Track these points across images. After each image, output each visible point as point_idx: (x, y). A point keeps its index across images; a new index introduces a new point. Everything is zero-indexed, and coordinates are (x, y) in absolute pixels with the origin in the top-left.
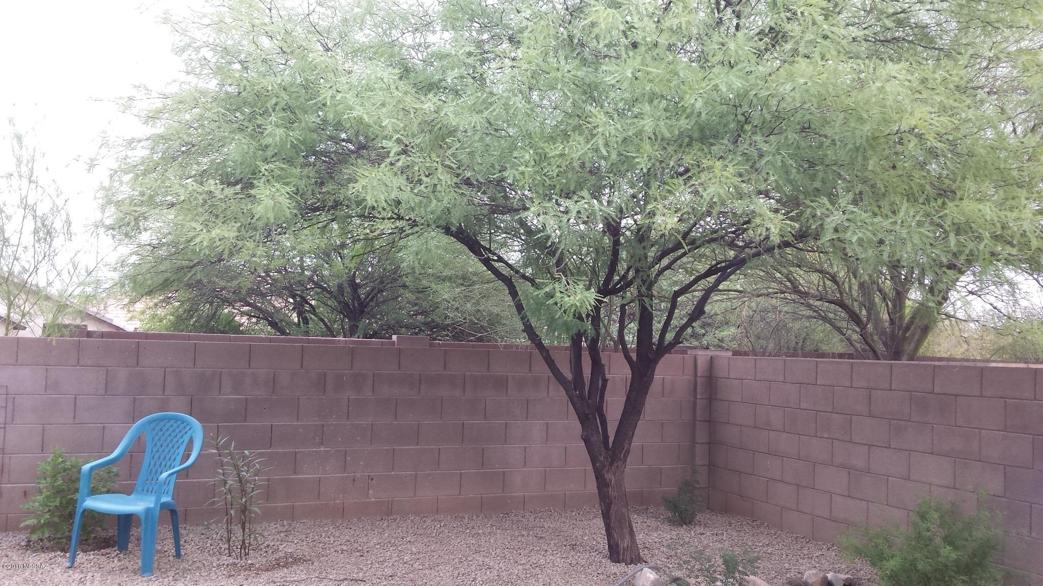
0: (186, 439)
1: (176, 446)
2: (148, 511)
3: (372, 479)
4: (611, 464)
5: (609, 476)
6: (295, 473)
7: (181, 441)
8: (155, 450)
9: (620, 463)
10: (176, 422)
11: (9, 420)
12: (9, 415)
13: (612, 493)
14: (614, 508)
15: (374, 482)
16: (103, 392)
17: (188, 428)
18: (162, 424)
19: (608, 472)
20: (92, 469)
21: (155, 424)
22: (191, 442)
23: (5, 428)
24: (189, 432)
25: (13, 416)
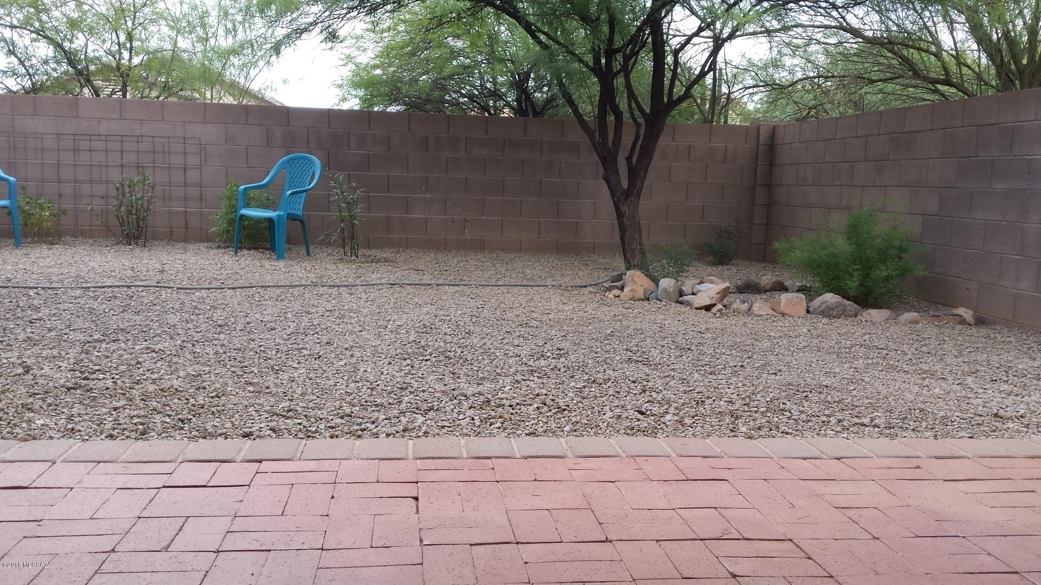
0: (311, 172)
1: (305, 177)
2: (279, 216)
3: (467, 221)
4: (626, 199)
5: (625, 209)
6: (407, 213)
7: (308, 174)
8: (292, 180)
9: (633, 198)
10: (305, 161)
11: (203, 163)
12: (203, 159)
13: (626, 222)
14: (627, 234)
15: (469, 224)
16: (266, 145)
17: (312, 164)
18: (296, 162)
19: (623, 204)
20: (245, 188)
21: (291, 162)
22: (314, 173)
23: (200, 168)
24: (313, 167)
25: (206, 160)
